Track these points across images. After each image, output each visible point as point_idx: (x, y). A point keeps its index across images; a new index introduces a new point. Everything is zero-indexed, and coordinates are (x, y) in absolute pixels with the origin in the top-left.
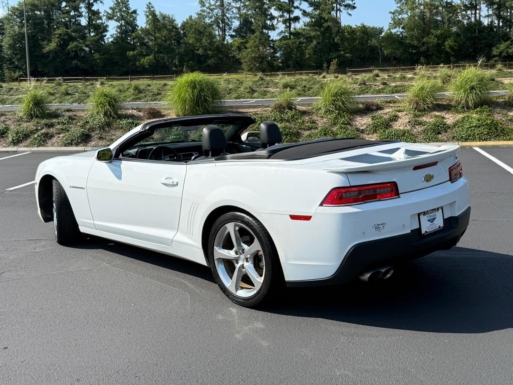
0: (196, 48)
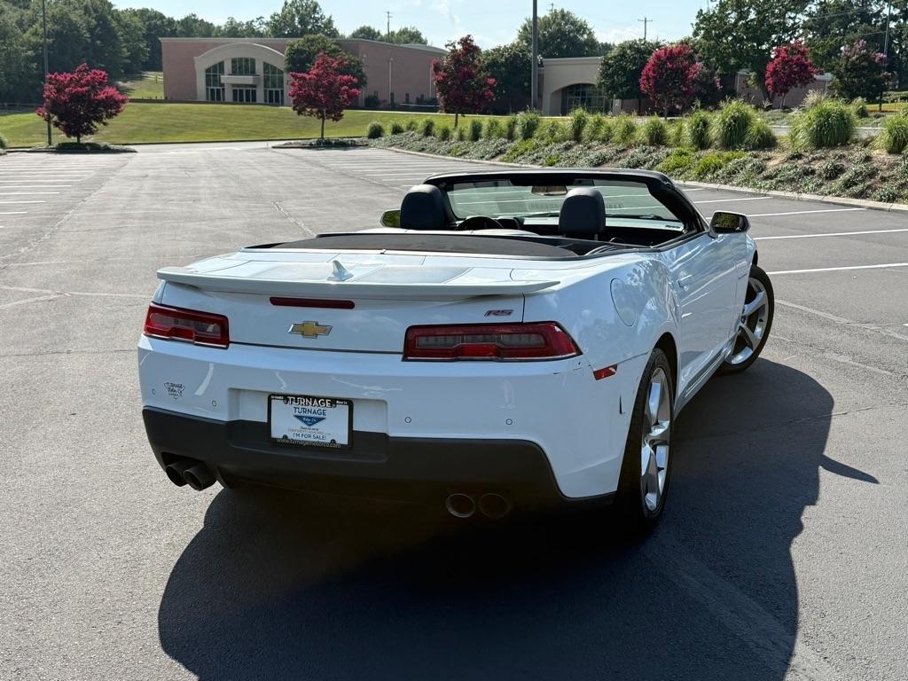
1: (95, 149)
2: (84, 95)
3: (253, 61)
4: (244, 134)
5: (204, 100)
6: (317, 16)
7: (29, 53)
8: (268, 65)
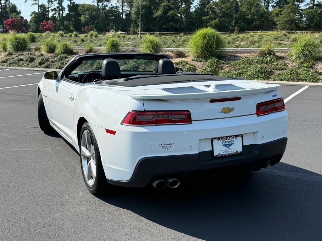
0: (247, 14)
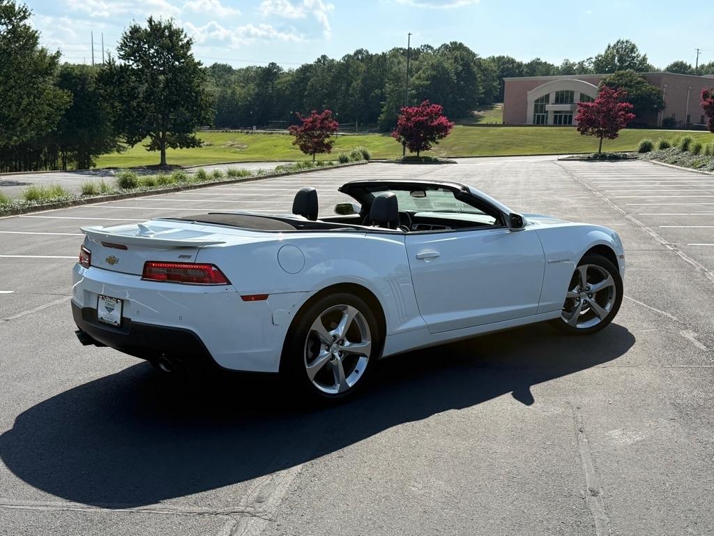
1: (428, 161)
2: (423, 123)
3: (572, 93)
4: (556, 149)
5: (532, 123)
6: (633, 55)
7: (413, 91)
8: (584, 95)
